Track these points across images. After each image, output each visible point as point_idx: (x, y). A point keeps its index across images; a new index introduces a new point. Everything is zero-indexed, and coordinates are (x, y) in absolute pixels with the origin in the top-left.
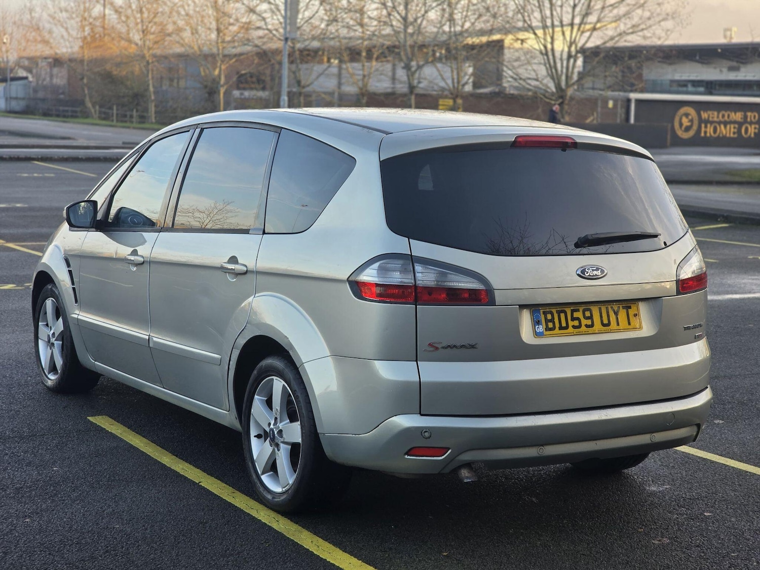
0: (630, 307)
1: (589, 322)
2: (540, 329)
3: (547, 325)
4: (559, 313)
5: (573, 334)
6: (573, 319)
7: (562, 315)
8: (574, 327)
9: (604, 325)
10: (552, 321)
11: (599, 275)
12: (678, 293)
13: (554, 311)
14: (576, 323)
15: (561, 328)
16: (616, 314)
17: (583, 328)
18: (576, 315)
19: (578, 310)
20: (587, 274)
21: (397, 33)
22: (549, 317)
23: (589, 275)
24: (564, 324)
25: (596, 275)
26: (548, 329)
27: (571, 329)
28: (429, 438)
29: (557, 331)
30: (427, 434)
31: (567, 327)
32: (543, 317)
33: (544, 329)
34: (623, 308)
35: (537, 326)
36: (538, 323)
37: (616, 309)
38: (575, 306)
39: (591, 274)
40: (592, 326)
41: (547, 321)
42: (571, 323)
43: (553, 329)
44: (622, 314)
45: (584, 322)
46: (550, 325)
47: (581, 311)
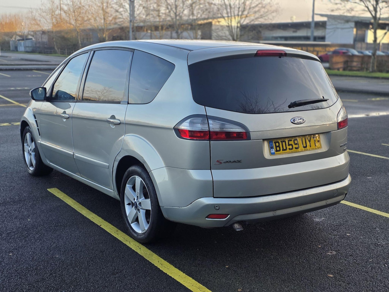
1: (297, 146)
2: (273, 151)
3: (276, 149)
4: (282, 142)
5: (289, 153)
6: (289, 145)
7: (284, 143)
8: (290, 149)
9: (304, 147)
10: (279, 146)
11: (302, 122)
12: (338, 129)
13: (280, 141)
14: (291, 147)
15: (283, 150)
16: (310, 141)
17: (294, 149)
18: (290, 143)
19: (291, 140)
20: (296, 121)
21: (172, 19)
22: (277, 144)
23: (297, 122)
24: (285, 148)
25: (300, 122)
26: (277, 151)
27: (288, 150)
28: (218, 209)
29: (281, 151)
30: (217, 208)
31: (286, 150)
32: (274, 144)
33: (275, 151)
34: (313, 138)
35: (272, 150)
36: (272, 148)
37: (309, 139)
38: (290, 138)
39: (298, 122)
40: (298, 148)
41: (276, 147)
42: (288, 147)
43: (280, 150)
44: (312, 141)
45: (294, 146)
46: (278, 149)
47: (293, 140)
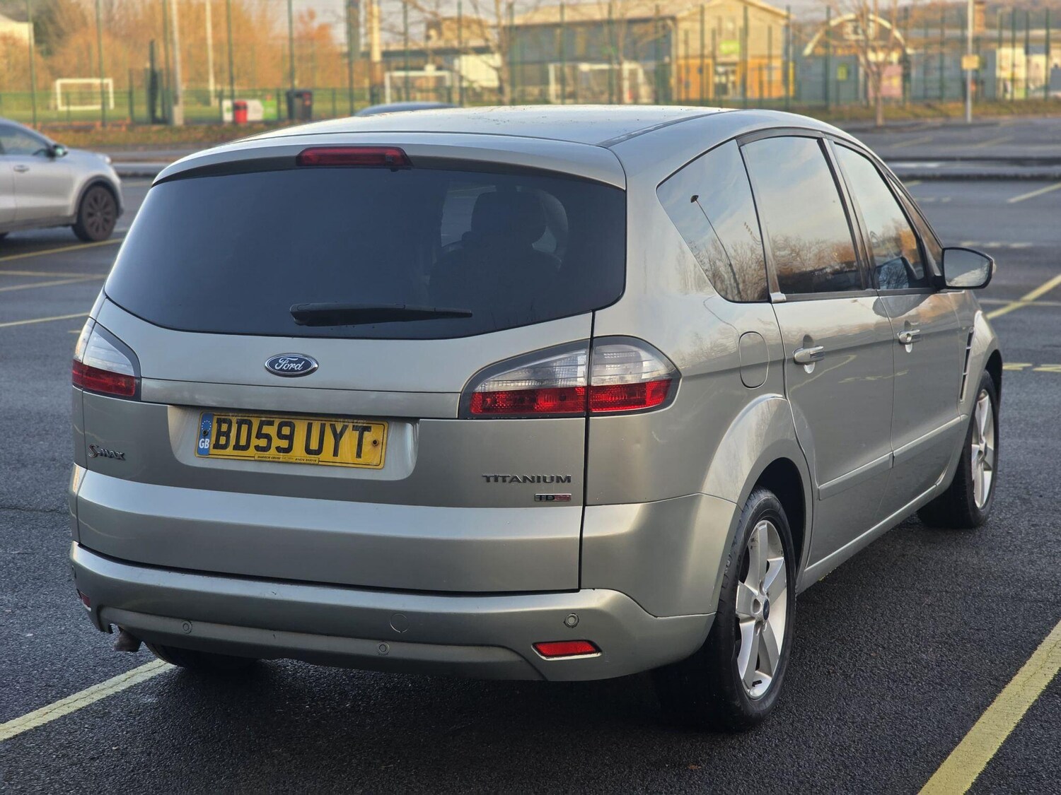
0: (368, 429)
1: (285, 444)
2: (206, 444)
3: (218, 439)
4: (240, 424)
5: (253, 459)
6: (259, 436)
7: (244, 428)
8: (258, 448)
9: (308, 451)
10: (227, 434)
13: (234, 420)
14: (263, 442)
15: (237, 447)
16: (338, 437)
17: (273, 451)
18: (266, 430)
19: (271, 423)
22: (224, 427)
24: (243, 442)
26: (217, 446)
27: (251, 451)
29: (230, 450)
31: (246, 448)
32: (215, 426)
33: (212, 446)
34: (355, 428)
35: (203, 440)
36: (205, 434)
37: (339, 429)
38: (267, 415)
40: (288, 450)
41: (219, 434)
42: (254, 442)
43: (225, 447)
44: (350, 439)
45: (277, 442)
46: (223, 440)
47: (276, 425)
